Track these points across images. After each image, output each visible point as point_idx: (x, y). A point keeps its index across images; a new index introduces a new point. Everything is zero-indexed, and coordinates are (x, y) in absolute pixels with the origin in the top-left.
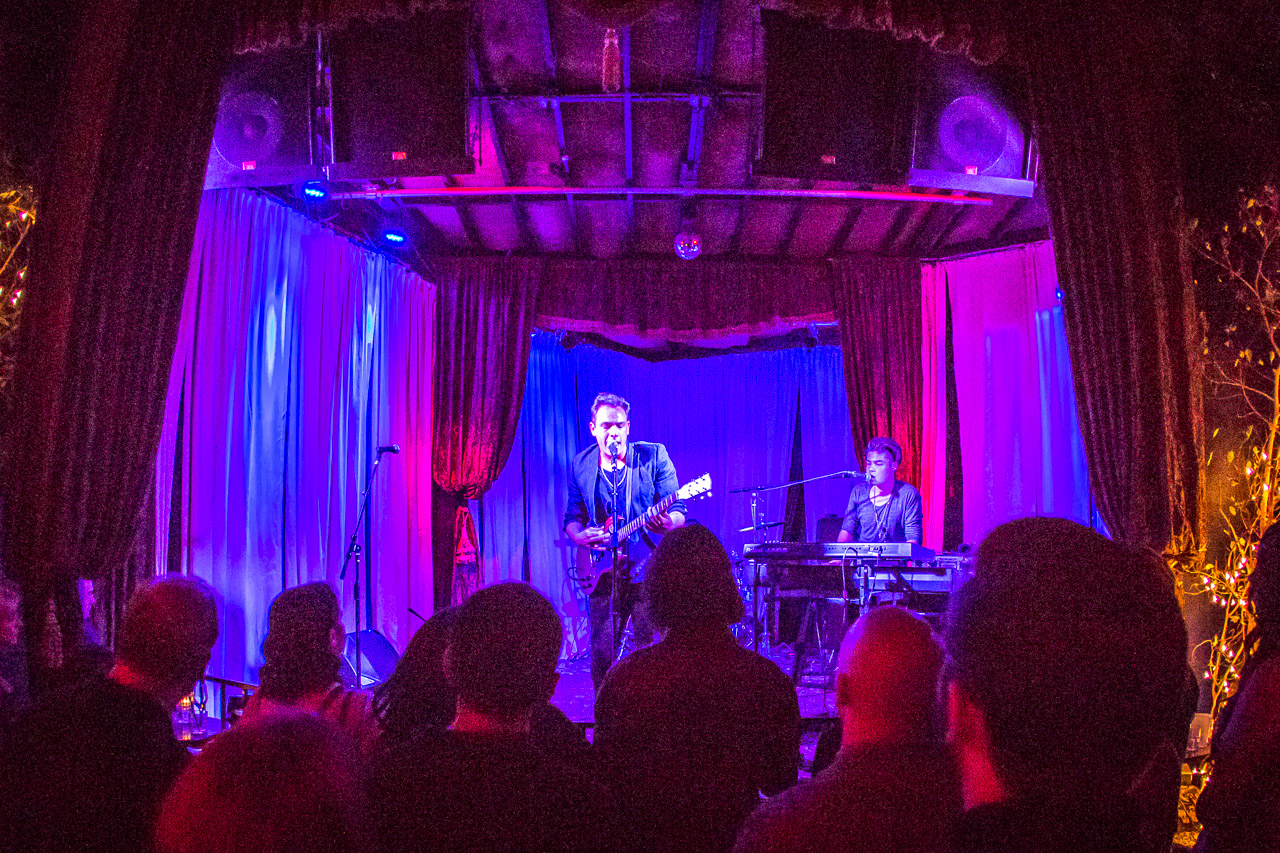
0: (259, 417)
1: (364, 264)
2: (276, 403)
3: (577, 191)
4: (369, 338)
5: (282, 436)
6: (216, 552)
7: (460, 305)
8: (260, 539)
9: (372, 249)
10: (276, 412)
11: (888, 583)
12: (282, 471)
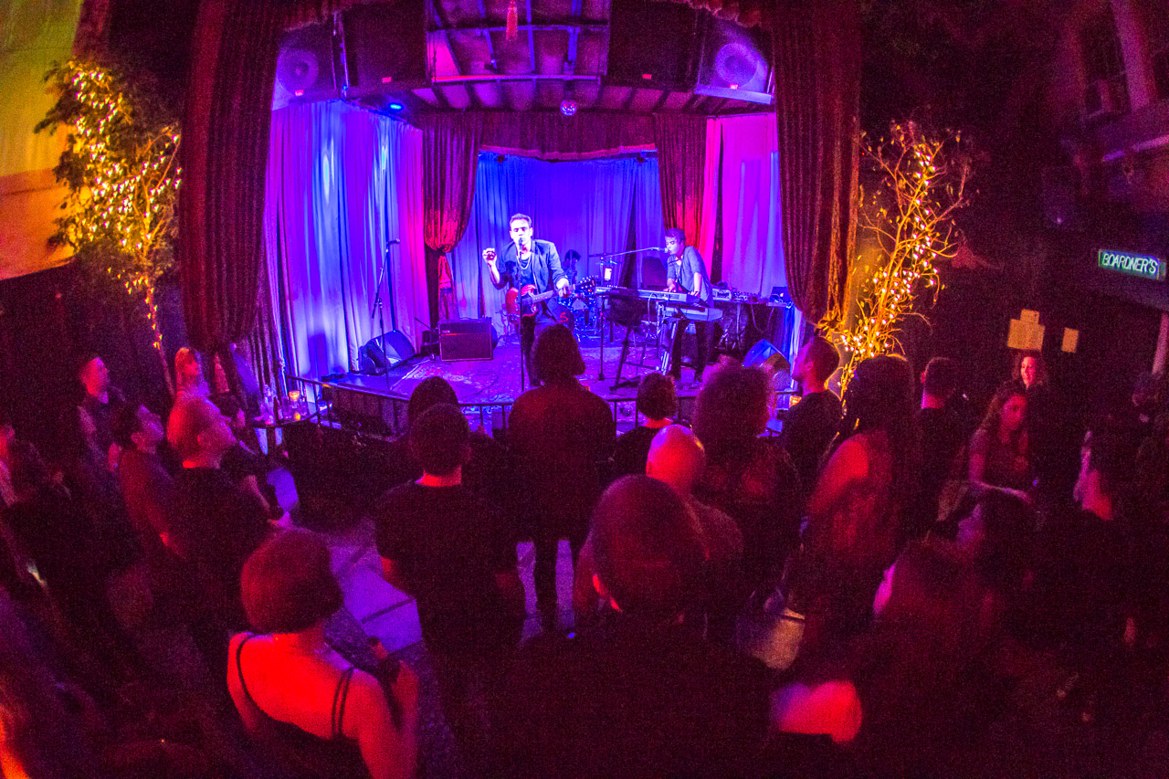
0: (323, 220)
1: (378, 123)
2: (332, 211)
3: (503, 77)
4: (383, 166)
5: (337, 230)
6: (306, 303)
7: (436, 142)
8: (330, 292)
9: (381, 114)
10: (332, 217)
11: (674, 313)
12: (338, 248)
